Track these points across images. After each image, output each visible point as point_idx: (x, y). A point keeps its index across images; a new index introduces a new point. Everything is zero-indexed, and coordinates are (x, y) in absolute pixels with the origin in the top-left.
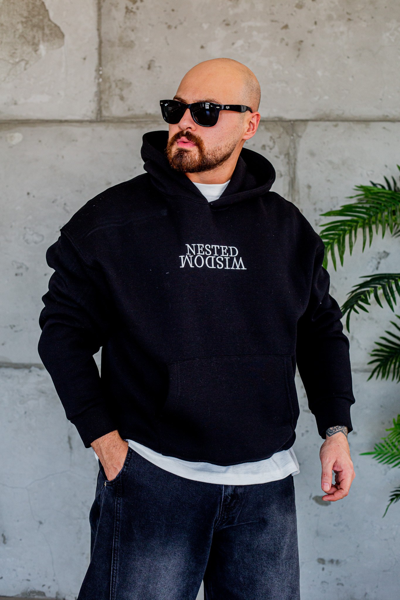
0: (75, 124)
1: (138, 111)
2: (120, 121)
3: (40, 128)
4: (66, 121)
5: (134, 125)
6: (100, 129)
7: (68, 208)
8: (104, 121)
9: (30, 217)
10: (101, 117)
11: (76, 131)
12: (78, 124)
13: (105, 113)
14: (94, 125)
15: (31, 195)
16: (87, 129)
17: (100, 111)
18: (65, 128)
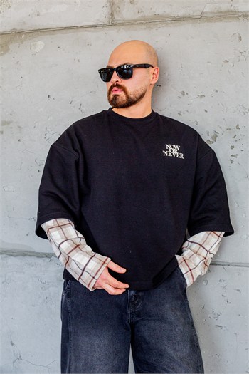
0: (89, 29)
1: (147, 13)
2: (130, 23)
3: (59, 35)
4: (82, 27)
5: (144, 27)
6: (112, 32)
7: (83, 109)
8: (116, 24)
9: (51, 118)
10: (113, 21)
11: (90, 35)
12: (92, 29)
13: (117, 17)
14: (107, 29)
15: (52, 97)
16: (100, 33)
17: (112, 15)
18: (81, 33)
